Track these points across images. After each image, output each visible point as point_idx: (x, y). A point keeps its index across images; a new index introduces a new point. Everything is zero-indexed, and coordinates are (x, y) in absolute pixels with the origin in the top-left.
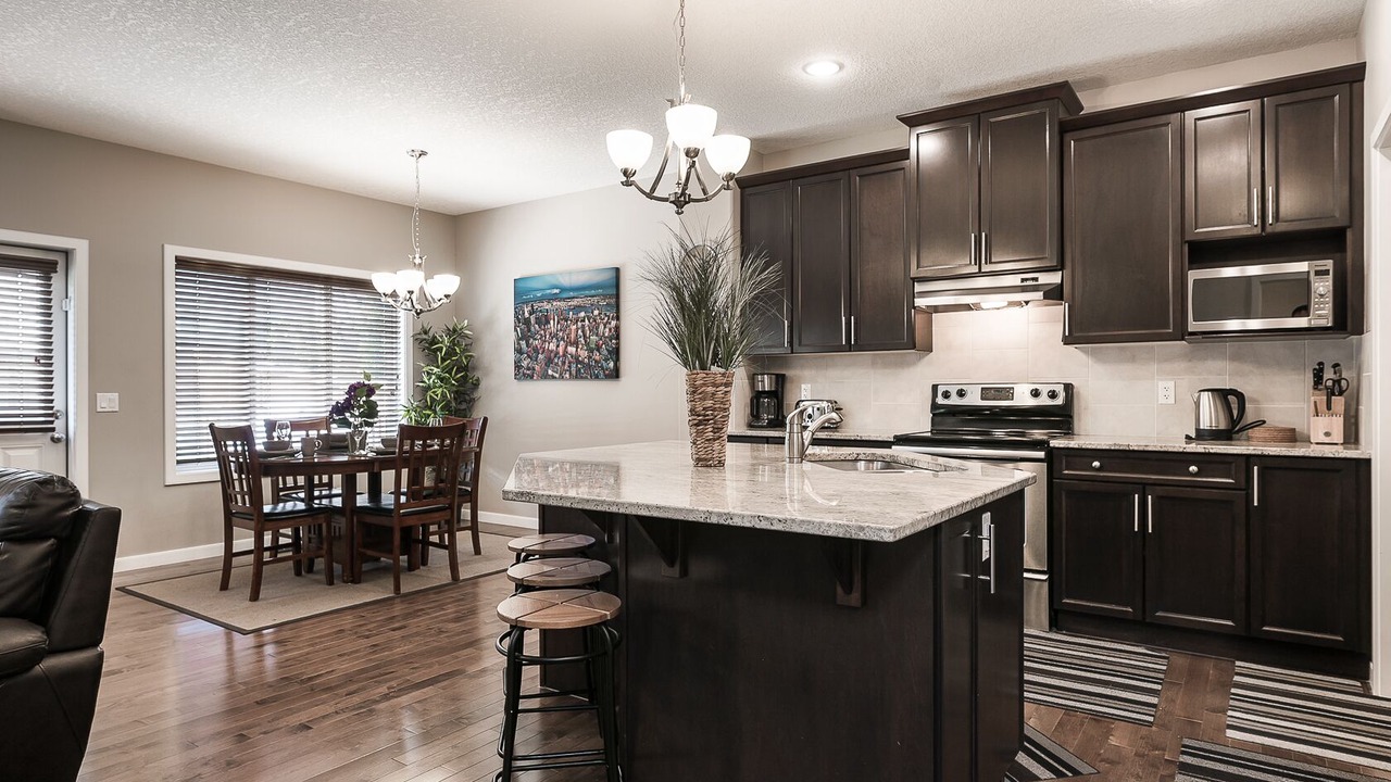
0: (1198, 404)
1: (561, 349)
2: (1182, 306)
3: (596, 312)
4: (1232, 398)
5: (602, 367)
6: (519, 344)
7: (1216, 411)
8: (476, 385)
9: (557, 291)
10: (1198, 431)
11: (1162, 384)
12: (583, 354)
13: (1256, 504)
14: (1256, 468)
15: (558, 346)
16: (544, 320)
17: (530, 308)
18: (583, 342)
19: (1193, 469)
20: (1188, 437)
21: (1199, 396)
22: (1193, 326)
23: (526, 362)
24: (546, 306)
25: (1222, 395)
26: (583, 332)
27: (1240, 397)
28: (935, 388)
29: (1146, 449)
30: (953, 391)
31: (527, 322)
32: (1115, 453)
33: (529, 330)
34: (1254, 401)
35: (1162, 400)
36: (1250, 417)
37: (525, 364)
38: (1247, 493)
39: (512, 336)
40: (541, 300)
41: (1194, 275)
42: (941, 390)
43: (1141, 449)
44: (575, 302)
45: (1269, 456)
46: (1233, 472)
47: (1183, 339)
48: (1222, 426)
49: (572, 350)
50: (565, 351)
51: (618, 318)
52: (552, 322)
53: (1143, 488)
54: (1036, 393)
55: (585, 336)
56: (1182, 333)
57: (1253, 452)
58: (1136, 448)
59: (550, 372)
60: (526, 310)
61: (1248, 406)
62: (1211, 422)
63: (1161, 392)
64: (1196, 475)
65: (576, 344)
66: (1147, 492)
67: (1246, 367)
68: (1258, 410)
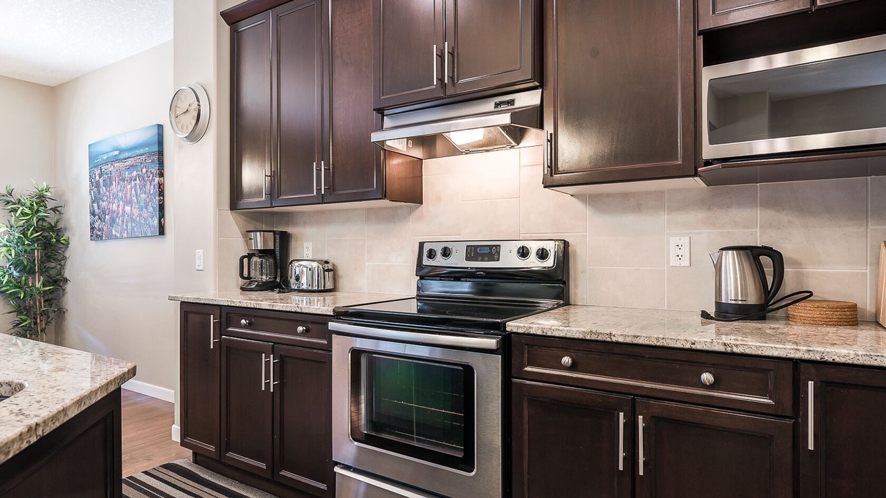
0: (718, 267)
1: (121, 208)
2: (695, 127)
3: (144, 170)
4: (765, 260)
5: (149, 224)
6: (92, 206)
7: (743, 278)
8: (67, 245)
9: (117, 153)
10: (719, 305)
11: (674, 241)
12: (136, 212)
13: (811, 447)
14: (811, 384)
15: (118, 206)
16: (108, 184)
17: (99, 171)
18: (136, 201)
19: (707, 377)
20: (705, 315)
21: (720, 258)
22: (709, 150)
23: (97, 224)
24: (110, 168)
25: (753, 254)
26: (135, 191)
27: (777, 257)
28: (421, 245)
29: (636, 341)
30: (439, 249)
31: (98, 185)
32: (593, 345)
33: (99, 193)
34: (797, 264)
35: (674, 262)
36: (789, 286)
37: (96, 225)
38: (795, 426)
39: (88, 201)
40: (106, 163)
41: (708, 74)
42: (427, 248)
43: (628, 340)
44: (129, 163)
45: (834, 364)
46: (770, 387)
47: (696, 174)
48: (752, 299)
49: (128, 209)
50: (124, 211)
51: (161, 175)
52: (114, 183)
53: (633, 402)
54: (524, 253)
55: (136, 194)
56: (693, 166)
57: (807, 356)
58: (621, 340)
59: (114, 232)
60: (97, 173)
61: (787, 270)
62: (736, 294)
63: (673, 251)
64: (711, 387)
65: (129, 203)
66: (638, 409)
67: (784, 217)
68: (799, 276)
